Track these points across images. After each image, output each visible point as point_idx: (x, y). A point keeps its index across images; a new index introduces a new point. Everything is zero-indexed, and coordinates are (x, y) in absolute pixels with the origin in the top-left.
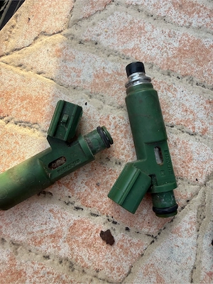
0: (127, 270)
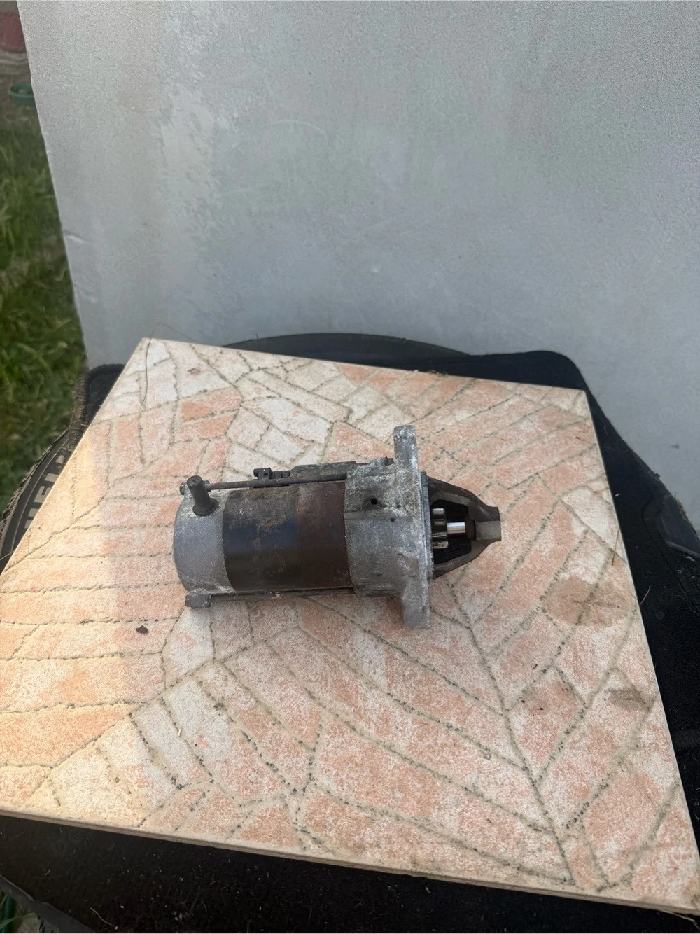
0: (164, 642)
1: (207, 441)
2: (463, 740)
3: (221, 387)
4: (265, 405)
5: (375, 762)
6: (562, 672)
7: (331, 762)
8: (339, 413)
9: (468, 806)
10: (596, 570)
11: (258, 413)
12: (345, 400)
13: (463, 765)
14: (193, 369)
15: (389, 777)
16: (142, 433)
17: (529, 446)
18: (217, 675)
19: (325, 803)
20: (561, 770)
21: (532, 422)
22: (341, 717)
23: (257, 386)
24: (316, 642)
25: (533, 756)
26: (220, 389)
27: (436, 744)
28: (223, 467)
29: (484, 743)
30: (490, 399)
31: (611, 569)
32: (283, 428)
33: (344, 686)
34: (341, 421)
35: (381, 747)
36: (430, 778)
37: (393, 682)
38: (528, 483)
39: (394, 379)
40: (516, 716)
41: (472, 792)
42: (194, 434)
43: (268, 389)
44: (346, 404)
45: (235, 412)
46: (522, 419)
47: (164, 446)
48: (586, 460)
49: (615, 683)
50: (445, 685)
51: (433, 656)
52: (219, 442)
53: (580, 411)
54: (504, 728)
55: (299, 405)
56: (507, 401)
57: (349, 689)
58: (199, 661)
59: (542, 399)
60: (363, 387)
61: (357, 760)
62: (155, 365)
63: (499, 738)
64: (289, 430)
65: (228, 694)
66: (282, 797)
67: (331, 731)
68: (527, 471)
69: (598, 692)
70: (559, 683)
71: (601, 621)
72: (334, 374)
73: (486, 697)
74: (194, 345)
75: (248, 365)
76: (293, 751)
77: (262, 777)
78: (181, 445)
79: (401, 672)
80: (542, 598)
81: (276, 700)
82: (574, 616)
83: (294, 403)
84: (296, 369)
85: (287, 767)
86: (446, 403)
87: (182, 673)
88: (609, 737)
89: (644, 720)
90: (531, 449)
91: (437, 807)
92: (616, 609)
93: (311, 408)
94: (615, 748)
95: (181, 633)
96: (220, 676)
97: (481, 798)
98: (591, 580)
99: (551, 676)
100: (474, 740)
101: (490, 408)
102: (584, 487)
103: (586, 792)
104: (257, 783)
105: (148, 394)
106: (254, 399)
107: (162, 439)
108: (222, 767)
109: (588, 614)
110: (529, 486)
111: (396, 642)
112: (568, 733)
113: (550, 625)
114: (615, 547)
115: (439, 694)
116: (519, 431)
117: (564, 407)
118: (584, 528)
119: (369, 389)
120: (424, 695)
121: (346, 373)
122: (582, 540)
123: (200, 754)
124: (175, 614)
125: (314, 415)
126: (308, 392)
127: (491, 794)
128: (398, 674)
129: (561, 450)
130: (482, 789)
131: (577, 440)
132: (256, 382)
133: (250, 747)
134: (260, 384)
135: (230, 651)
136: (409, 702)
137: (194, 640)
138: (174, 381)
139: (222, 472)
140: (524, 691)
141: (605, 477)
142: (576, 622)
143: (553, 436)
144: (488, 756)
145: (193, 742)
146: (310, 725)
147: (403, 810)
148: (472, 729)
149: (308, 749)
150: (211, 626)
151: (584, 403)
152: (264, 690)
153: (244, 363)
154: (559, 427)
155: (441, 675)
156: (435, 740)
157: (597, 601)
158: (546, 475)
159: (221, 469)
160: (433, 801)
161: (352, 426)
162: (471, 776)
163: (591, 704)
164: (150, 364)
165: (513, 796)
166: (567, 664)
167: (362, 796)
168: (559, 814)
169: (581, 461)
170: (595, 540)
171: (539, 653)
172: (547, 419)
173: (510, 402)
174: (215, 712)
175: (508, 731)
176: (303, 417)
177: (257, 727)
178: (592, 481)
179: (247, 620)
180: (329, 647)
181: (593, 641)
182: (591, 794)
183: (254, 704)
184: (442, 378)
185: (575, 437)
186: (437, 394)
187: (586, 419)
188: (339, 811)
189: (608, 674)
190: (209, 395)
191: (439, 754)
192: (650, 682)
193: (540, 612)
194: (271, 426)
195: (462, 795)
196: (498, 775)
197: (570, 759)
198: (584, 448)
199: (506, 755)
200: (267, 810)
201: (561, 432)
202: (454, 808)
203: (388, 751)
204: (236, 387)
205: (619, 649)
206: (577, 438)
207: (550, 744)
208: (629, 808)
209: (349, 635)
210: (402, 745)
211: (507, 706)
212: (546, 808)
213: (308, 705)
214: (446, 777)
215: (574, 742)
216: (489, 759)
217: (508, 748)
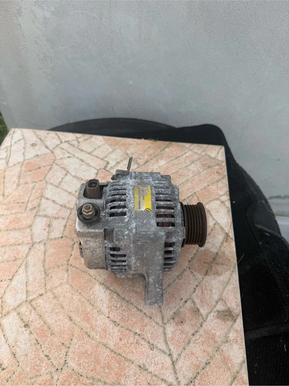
0: (3, 292)
1: (35, 183)
2: (141, 341)
3: (45, 152)
4: (66, 161)
5: (97, 354)
6: (194, 302)
7: (76, 354)
8: (103, 164)
9: (140, 376)
10: (218, 245)
11: (62, 166)
12: (106, 157)
13: (140, 354)
14: (33, 144)
15: (103, 361)
16: (5, 180)
17: (193, 178)
18: (27, 309)
19: (70, 376)
20: (188, 355)
21: (196, 165)
22: (83, 330)
23: (63, 151)
24: (76, 291)
25: (174, 348)
26: (45, 154)
27: (128, 343)
28: (41, 197)
29: (151, 342)
30: (177, 153)
31: (225, 244)
32: (73, 174)
33: (87, 314)
34: (103, 169)
35: (101, 345)
36: (123, 361)
37: (111, 311)
38: (190, 198)
39: (131, 144)
40: (169, 326)
41: (142, 368)
42: (29, 180)
43: (69, 152)
44: (106, 159)
45: (50, 167)
46: (191, 163)
47: (14, 186)
48: (220, 185)
49: (220, 307)
50: (136, 311)
51: (132, 296)
52: (41, 183)
53: (220, 157)
54: (162, 334)
55: (83, 161)
56: (185, 153)
57: (89, 315)
58: (19, 302)
59: (202, 152)
60: (116, 149)
61: (89, 353)
62: (15, 142)
63: (159, 339)
64: (76, 175)
65: (31, 319)
66: (51, 373)
67: (78, 337)
68: (190, 192)
69: (211, 312)
70: (192, 308)
71: (217, 273)
72: (102, 143)
73: (155, 317)
74: (35, 130)
75: (60, 140)
76: (58, 349)
77: (43, 363)
78: (22, 186)
79: (115, 305)
80: (189, 261)
81: (54, 322)
82: (204, 271)
83: (80, 160)
84: (84, 141)
85: (55, 357)
86: (155, 156)
87: (10, 309)
88: (213, 337)
89: (232, 327)
90: (193, 180)
91: (125, 376)
92: (225, 266)
93: (88, 162)
94: (216, 342)
95: (12, 287)
96: (28, 310)
97: (146, 371)
98: (214, 250)
99: (189, 304)
100: (147, 340)
101: (176, 158)
102: (217, 199)
103: (199, 366)
104: (40, 366)
105: (10, 159)
106: (61, 159)
107: (14, 183)
108: (24, 358)
109: (211, 269)
110: (190, 200)
111: (115, 289)
112: (193, 335)
113: (192, 276)
114: (229, 232)
115: (133, 316)
116: (189, 170)
117: (213, 156)
118: (214, 222)
119: (118, 150)
120: (125, 317)
121: (108, 142)
122: (212, 228)
123: (14, 351)
124: (11, 277)
125: (90, 166)
126: (88, 153)
127: (151, 369)
128: (114, 306)
129: (208, 180)
130: (147, 367)
131: (217, 174)
132: (63, 149)
133: (39, 347)
134: (65, 150)
135: (34, 296)
136: (118, 321)
137: (18, 291)
138: (23, 151)
139: (41, 199)
140: (174, 313)
141: (228, 193)
142: (204, 274)
143: (205, 172)
144: (153, 349)
145: (12, 345)
146: (68, 334)
147: (108, 378)
148: (146, 334)
149: (66, 347)
150: (26, 283)
151: (223, 153)
152: (48, 317)
153: (58, 139)
154: (209, 167)
155: (135, 306)
156: (128, 341)
157: (216, 262)
158: (199, 193)
159: (40, 198)
160: (123, 373)
161: (107, 171)
162: (143, 359)
163: (207, 319)
164: (13, 142)
165: (162, 370)
166: (197, 297)
167: (89, 371)
168: (184, 379)
169: (217, 185)
170: (219, 228)
171: (184, 292)
172: (203, 163)
173: (187, 154)
174: (24, 329)
175: (163, 335)
176: (84, 167)
177: (43, 336)
178: (221, 196)
179: (44, 280)
180: (82, 293)
181: (212, 284)
182: (201, 368)
183: (43, 324)
184: (155, 143)
185: (216, 172)
186: (151, 151)
187: (223, 162)
188: (77, 380)
189: (217, 302)
190: (39, 157)
191: (129, 348)
192: (237, 306)
193: (188, 269)
194: (68, 173)
195: (137, 370)
196: (156, 359)
197: (193, 349)
198: (220, 178)
199: (161, 348)
200: (43, 380)
201: (210, 170)
202: (133, 377)
203: (104, 348)
204: (52, 152)
205: (224, 288)
206: (217, 172)
207: (184, 341)
208: (218, 374)
209: (92, 286)
210: (111, 344)
211: (165, 321)
212: (178, 376)
213: (68, 324)
214: (131, 360)
215: (196, 340)
216: (153, 350)
217: (162, 344)
